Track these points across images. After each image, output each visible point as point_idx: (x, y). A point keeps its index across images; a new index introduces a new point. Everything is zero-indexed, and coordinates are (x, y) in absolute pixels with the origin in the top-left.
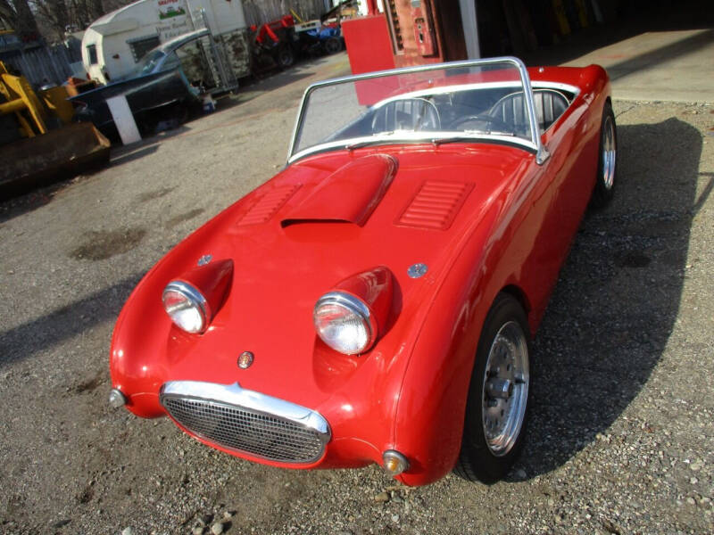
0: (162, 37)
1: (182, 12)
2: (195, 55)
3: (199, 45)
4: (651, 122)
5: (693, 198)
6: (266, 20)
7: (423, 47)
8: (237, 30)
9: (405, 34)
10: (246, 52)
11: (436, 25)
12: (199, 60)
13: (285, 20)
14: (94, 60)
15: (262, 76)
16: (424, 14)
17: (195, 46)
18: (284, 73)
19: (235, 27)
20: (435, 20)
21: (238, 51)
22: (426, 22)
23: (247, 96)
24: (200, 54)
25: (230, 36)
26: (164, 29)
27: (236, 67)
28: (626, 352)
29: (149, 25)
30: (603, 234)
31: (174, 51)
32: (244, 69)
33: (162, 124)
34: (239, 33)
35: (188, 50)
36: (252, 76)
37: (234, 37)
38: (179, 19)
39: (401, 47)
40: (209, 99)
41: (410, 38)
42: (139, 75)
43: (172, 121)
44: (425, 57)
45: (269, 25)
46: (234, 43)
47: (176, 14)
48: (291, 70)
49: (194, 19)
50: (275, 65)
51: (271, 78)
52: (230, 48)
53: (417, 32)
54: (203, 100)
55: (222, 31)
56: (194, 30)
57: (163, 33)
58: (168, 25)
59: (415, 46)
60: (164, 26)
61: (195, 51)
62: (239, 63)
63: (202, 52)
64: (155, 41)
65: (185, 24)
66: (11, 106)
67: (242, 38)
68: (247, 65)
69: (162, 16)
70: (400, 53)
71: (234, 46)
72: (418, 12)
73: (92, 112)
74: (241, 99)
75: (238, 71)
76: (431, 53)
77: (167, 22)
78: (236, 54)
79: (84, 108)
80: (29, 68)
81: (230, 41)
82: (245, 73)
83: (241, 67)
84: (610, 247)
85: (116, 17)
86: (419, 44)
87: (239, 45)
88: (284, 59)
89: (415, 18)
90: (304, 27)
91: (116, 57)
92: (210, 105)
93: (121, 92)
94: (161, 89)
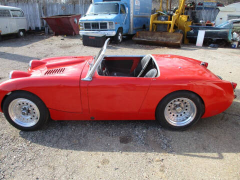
29: (239, 12)
33: (212, 45)
40: (236, 43)
54: (232, 43)
66: (168, 22)
73: (193, 32)
91: (221, 19)
92: (235, 46)
93: (205, 29)
94: (219, 33)
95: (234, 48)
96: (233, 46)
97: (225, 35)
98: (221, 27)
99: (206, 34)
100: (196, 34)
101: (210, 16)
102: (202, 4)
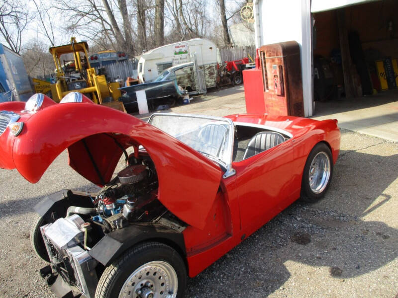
0: (174, 64)
1: (186, 52)
2: (189, 74)
3: (191, 69)
4: (383, 155)
5: (366, 208)
6: (234, 59)
7: (276, 90)
8: (212, 64)
9: (270, 82)
10: (215, 75)
11: (284, 80)
12: (190, 77)
13: (244, 60)
14: (141, 71)
15: (222, 88)
16: (278, 74)
17: (189, 69)
18: (233, 88)
19: (213, 62)
20: (284, 77)
21: (211, 74)
22: (279, 78)
23: (208, 97)
24: (191, 73)
25: (208, 66)
26: (175, 60)
27: (209, 82)
28: (253, 293)
29: (168, 57)
30: (299, 219)
31: (174, 71)
32: (213, 83)
33: (161, 107)
34: (213, 65)
35: (186, 71)
36: (217, 87)
37: (210, 67)
38: (184, 55)
39: (267, 87)
40: (187, 97)
41: (272, 85)
42: (155, 81)
43: (165, 106)
44: (278, 95)
45: (235, 62)
46: (210, 70)
47: (183, 53)
48: (238, 87)
49: (191, 56)
50: (230, 83)
51: (226, 90)
52: (207, 72)
53: (274, 82)
54: (183, 98)
55: (205, 63)
56: (190, 61)
57: (175, 61)
58: (178, 58)
59: (273, 89)
60: (175, 58)
61: (189, 72)
62: (211, 80)
63: (192, 73)
64: (170, 65)
65: (186, 58)
66: (89, 90)
67: (214, 68)
68: (215, 81)
69: (176, 53)
70: (267, 91)
71: (209, 72)
72: (275, 72)
73: (128, 96)
74: (206, 99)
75: (209, 84)
76: (280, 94)
77: (178, 56)
78: (210, 76)
79: (125, 94)
80: (114, 70)
81: (208, 69)
82: (213, 85)
83: (212, 82)
84: (297, 228)
85: (153, 52)
86: (274, 88)
87: (212, 72)
88: (237, 80)
89: (274, 75)
90: (251, 65)
91: (150, 71)
92: (187, 100)
93: (144, 88)
94: (163, 89)
95: (187, 103)
96: (186, 101)
97: (172, 89)
98: (162, 80)
99: (149, 94)
100: (134, 97)
101: (124, 71)
102: (96, 58)
